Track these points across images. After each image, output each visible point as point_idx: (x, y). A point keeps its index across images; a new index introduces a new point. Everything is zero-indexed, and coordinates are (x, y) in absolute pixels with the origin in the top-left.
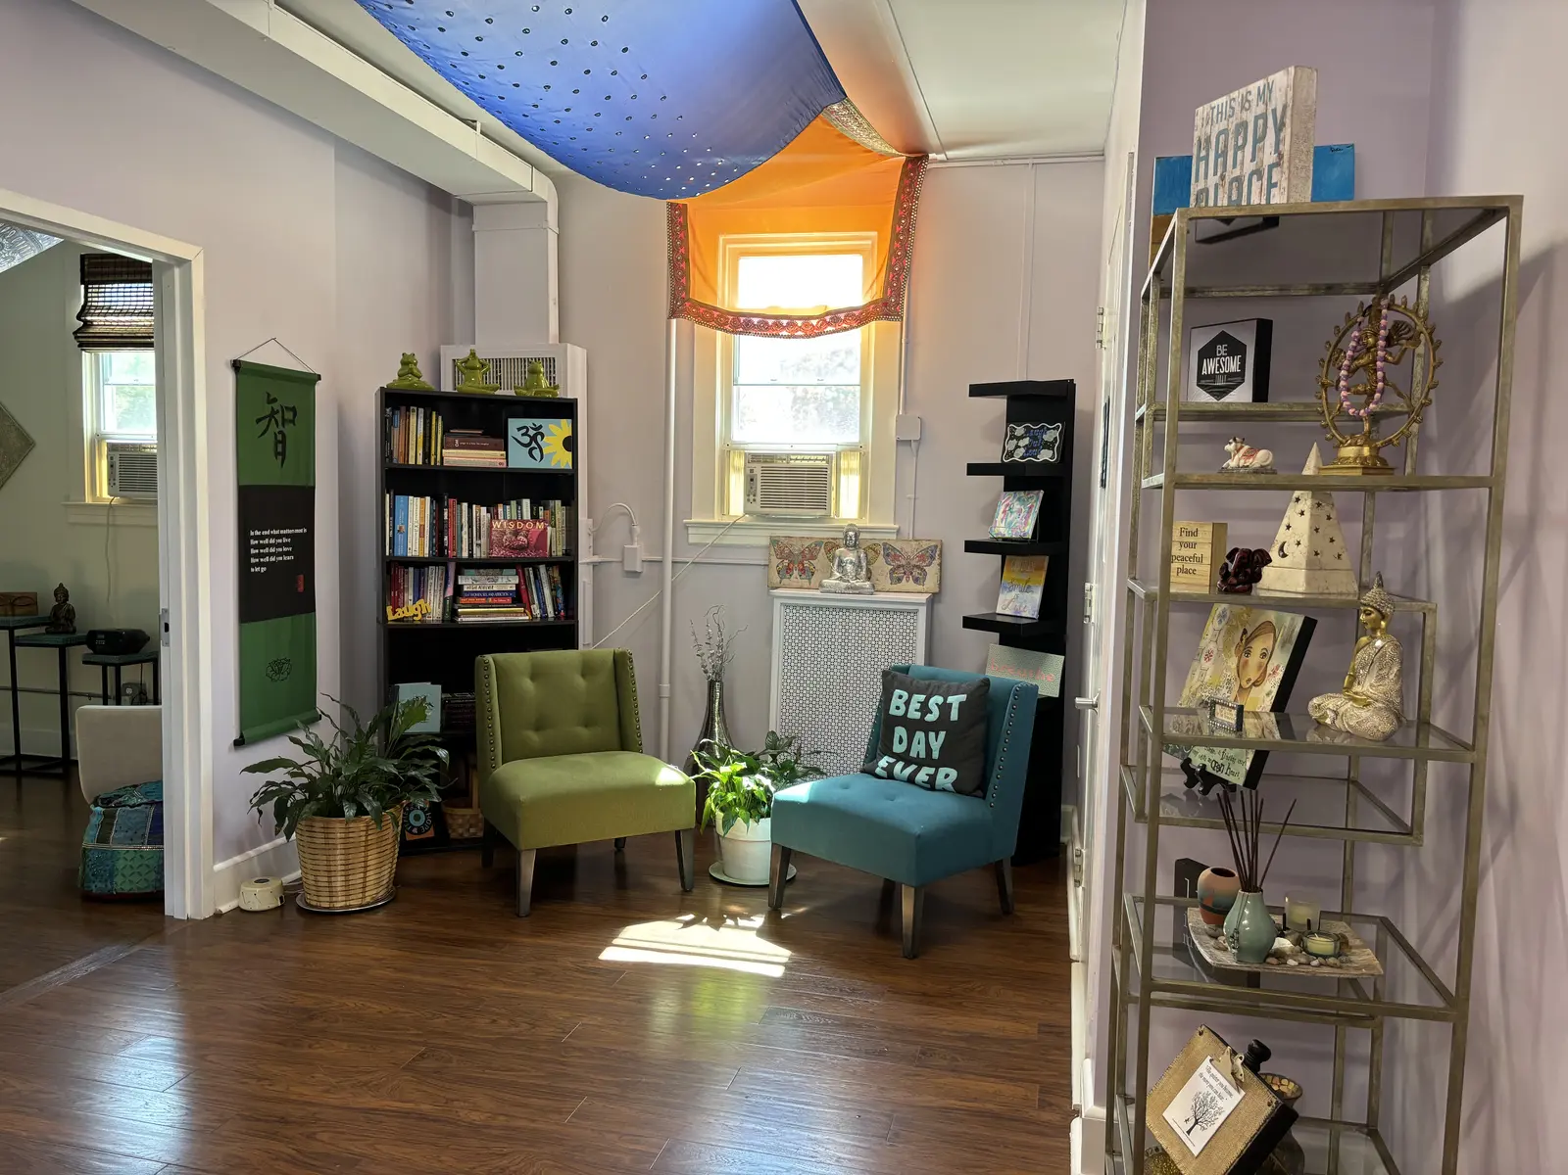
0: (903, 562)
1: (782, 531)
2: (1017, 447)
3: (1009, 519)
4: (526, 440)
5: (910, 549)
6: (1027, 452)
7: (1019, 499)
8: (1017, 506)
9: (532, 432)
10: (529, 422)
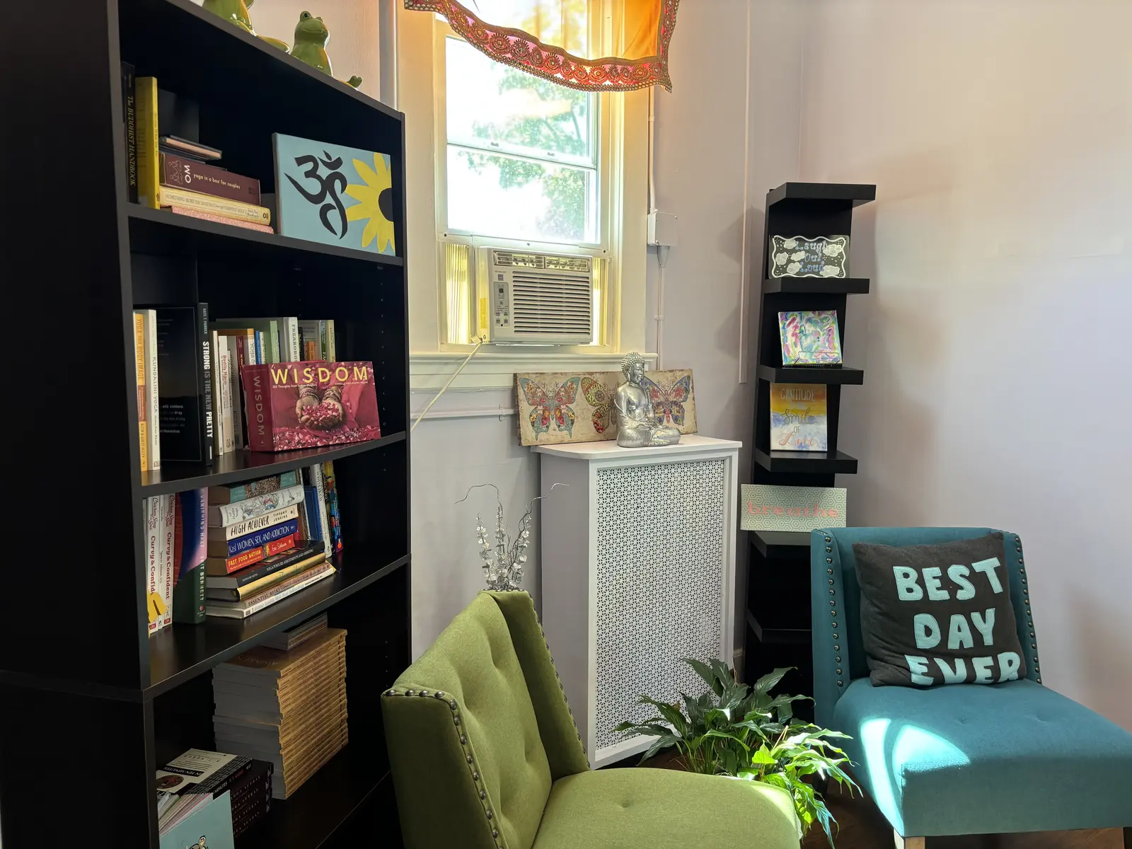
0: (662, 399)
1: (529, 366)
2: (789, 261)
3: (805, 344)
4: (314, 187)
5: (665, 382)
6: (804, 267)
7: (809, 320)
8: (809, 328)
9: (324, 172)
10: (316, 148)
